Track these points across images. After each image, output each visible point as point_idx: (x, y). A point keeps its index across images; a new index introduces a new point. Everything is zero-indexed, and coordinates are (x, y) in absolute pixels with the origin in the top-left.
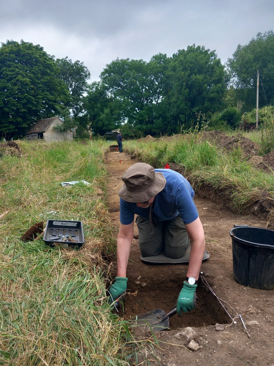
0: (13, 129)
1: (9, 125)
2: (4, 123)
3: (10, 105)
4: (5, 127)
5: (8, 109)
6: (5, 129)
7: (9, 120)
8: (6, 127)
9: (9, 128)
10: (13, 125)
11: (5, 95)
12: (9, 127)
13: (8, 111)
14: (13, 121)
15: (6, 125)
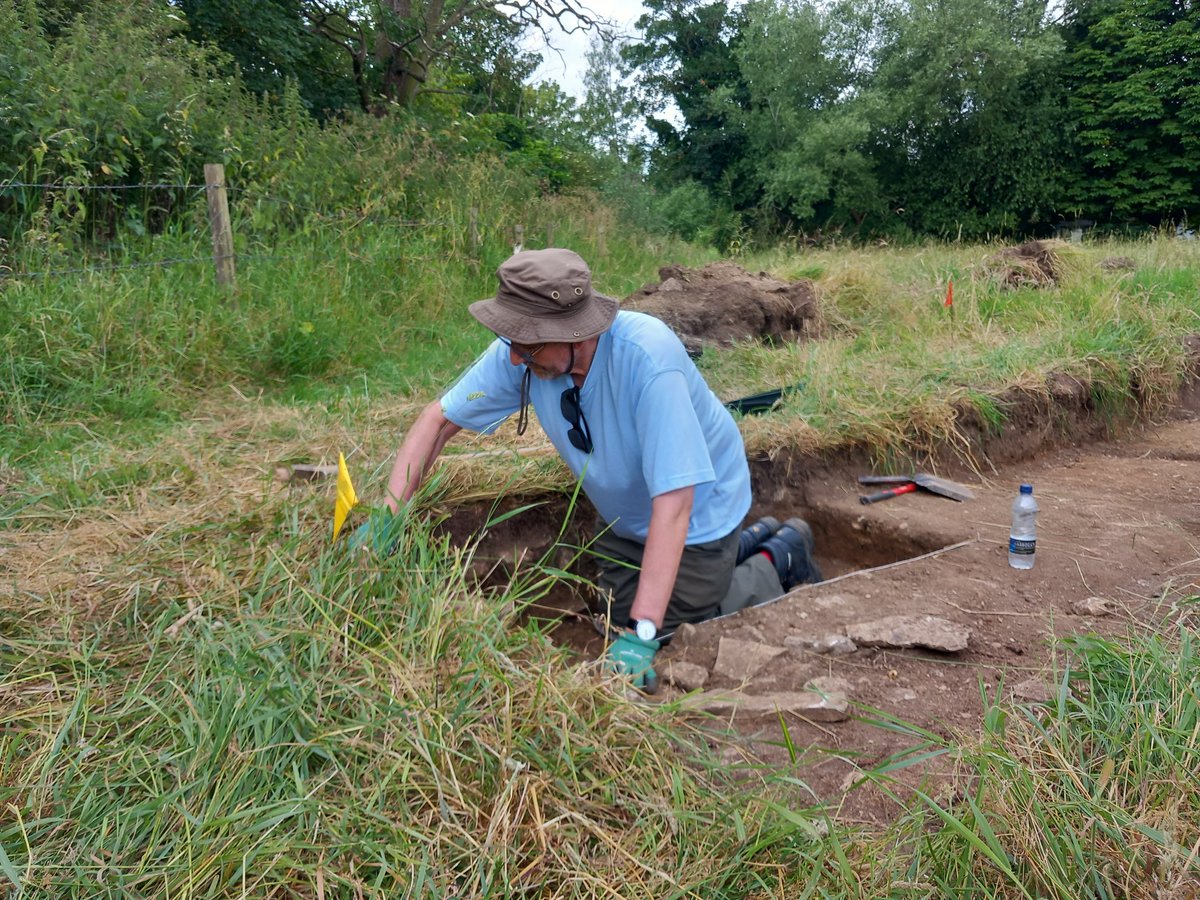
0: (1183, 194)
1: (1171, 181)
2: (1153, 176)
3: (1188, 110)
4: (1155, 187)
5: (1175, 125)
6: (1153, 195)
7: (1171, 166)
8: (1160, 187)
9: (1167, 192)
10: (1184, 183)
11: (1175, 76)
12: (1169, 188)
13: (1177, 132)
14: (1187, 168)
15: (1158, 181)
